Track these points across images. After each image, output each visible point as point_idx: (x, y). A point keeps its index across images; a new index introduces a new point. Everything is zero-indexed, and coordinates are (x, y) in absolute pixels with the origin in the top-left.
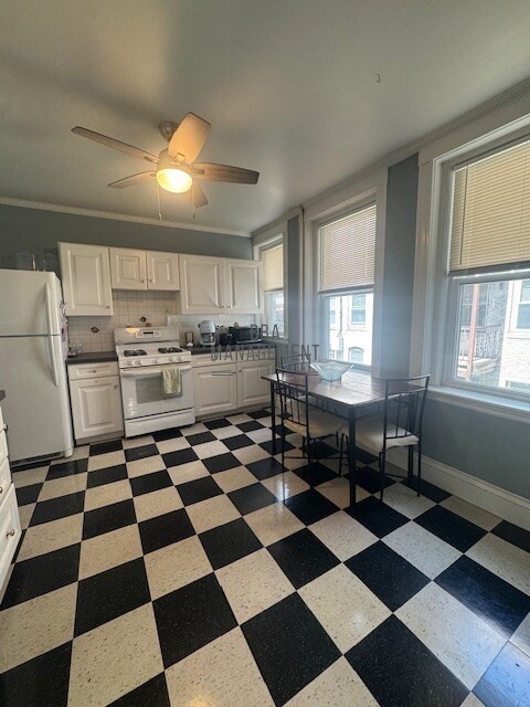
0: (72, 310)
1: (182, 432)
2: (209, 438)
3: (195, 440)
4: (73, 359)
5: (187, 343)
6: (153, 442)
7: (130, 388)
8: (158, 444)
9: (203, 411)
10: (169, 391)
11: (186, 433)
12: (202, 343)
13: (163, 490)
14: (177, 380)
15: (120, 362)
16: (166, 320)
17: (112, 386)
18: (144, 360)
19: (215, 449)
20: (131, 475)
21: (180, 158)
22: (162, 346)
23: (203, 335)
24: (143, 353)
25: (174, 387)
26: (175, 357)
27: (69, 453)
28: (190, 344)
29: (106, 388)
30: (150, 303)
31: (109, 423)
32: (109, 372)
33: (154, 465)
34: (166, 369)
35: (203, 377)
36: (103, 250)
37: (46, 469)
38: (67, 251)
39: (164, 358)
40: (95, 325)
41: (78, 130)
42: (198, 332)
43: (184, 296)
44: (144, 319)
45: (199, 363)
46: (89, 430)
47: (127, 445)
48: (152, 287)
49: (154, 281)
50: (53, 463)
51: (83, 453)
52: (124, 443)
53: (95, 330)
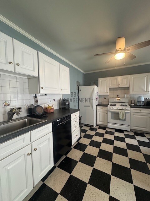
0: (100, 93)
1: (124, 132)
2: (133, 138)
3: (127, 136)
4: (99, 105)
5: (132, 104)
6: (114, 131)
7: (110, 115)
8: (115, 132)
9: (134, 128)
10: (121, 118)
11: (125, 133)
12: (137, 104)
13: (110, 145)
14: (124, 115)
15: (108, 107)
16: (125, 96)
17: (106, 113)
18: (114, 107)
19: (134, 142)
20: (104, 137)
21: (120, 50)
22: (122, 104)
23: (138, 101)
24: (115, 105)
25: (123, 117)
26: (124, 108)
27: (94, 126)
28: (133, 104)
29: (104, 113)
30: (120, 91)
31: (104, 122)
32: (105, 109)
33: (111, 137)
34: (120, 111)
35: (134, 116)
36: (108, 78)
37: (89, 128)
38: (100, 80)
39: (121, 108)
40: (105, 97)
41: (95, 55)
42: (136, 100)
43: (131, 89)
44: (118, 96)
45: (134, 111)
46: (100, 122)
47: (107, 130)
48: (120, 86)
49: (121, 85)
50: (91, 127)
51: (97, 127)
52: (107, 128)
53: (105, 98)
